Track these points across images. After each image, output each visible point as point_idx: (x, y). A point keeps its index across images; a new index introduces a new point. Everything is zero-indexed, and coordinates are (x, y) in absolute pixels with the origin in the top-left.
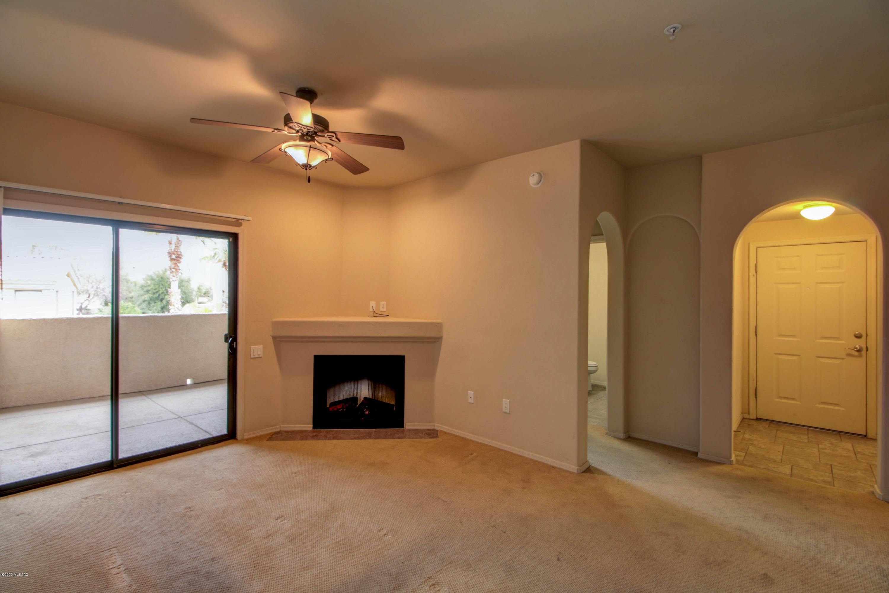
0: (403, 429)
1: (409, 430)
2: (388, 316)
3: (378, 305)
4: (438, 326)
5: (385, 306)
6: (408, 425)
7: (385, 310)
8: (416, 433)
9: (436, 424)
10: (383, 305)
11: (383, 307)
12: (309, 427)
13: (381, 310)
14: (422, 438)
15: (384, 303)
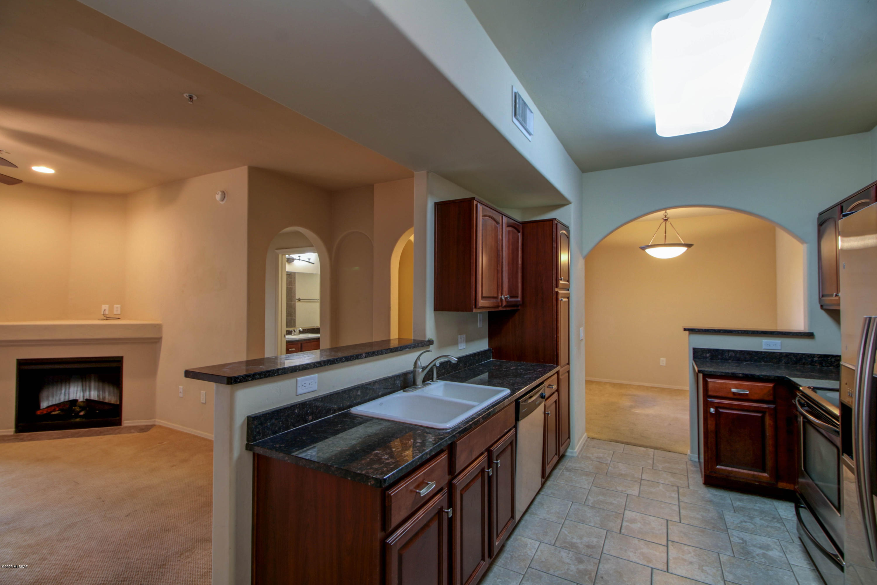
0: (120, 427)
1: (126, 427)
2: (119, 318)
3: (111, 309)
4: (158, 327)
5: (119, 310)
6: (126, 423)
7: (119, 313)
8: (130, 429)
9: (157, 420)
10: (117, 308)
11: (117, 309)
12: (11, 431)
13: (115, 313)
14: (133, 433)
15: (119, 306)
